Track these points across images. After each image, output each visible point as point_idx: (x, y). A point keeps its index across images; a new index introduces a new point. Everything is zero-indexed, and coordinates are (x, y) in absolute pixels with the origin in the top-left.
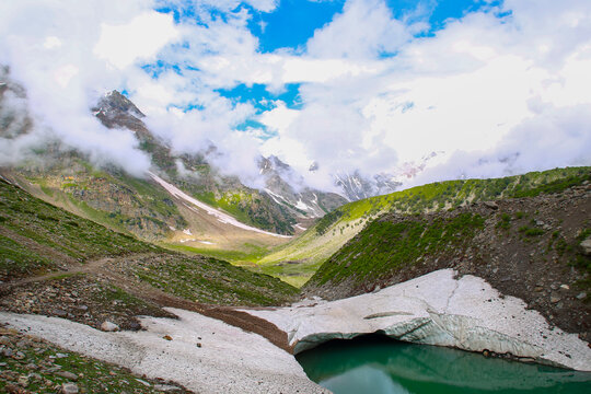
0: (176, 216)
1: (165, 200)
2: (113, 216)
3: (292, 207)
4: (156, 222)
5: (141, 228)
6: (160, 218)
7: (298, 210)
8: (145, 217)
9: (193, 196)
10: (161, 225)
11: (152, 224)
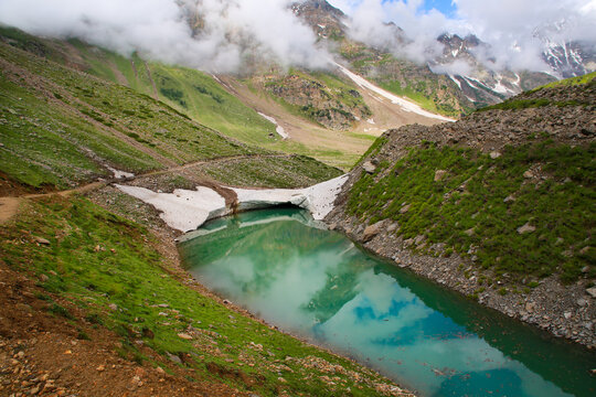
0: (361, 107)
1: (352, 92)
2: (305, 109)
3: (488, 90)
4: (343, 113)
5: (330, 118)
6: (346, 110)
7: (495, 94)
8: (332, 109)
9: (379, 86)
10: (347, 115)
11: (339, 115)
